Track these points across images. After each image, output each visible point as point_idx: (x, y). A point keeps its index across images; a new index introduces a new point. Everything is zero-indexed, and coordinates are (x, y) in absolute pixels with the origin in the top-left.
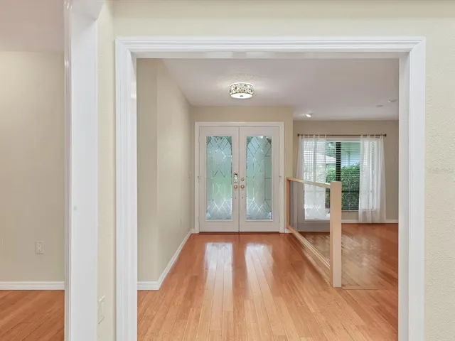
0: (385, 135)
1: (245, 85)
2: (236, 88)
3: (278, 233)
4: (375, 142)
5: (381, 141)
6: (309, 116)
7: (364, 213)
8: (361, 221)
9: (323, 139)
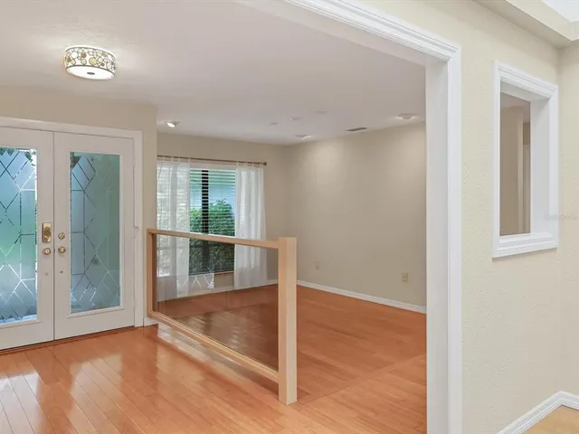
0: (265, 164)
1: (104, 54)
2: (84, 56)
3: (132, 328)
4: (253, 173)
5: (261, 170)
6: (171, 125)
7: (241, 274)
8: (237, 286)
9: (187, 164)
